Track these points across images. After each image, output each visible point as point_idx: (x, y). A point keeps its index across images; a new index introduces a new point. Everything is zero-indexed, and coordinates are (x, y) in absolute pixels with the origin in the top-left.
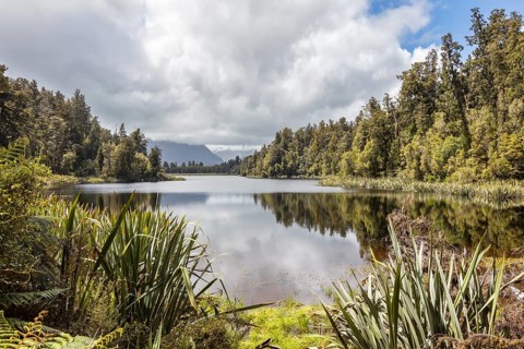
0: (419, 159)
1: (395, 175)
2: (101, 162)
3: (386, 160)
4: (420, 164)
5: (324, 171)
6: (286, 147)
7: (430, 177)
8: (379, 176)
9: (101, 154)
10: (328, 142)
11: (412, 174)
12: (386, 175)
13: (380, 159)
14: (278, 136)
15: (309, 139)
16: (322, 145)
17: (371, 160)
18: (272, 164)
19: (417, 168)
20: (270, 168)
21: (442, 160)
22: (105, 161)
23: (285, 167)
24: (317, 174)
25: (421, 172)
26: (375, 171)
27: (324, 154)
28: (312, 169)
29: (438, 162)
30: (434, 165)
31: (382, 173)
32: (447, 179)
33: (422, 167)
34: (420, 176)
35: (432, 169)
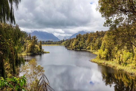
0: (120, 58)
1: (113, 60)
2: (25, 48)
3: (110, 56)
4: (120, 59)
5: (91, 49)
6: (79, 40)
7: (123, 64)
8: (108, 60)
9: (25, 46)
10: (92, 39)
11: (118, 62)
12: (110, 60)
13: (109, 55)
14: (77, 37)
15: (87, 38)
16: (91, 40)
17: (106, 55)
18: (75, 45)
19: (119, 60)
20: (75, 47)
21: (126, 59)
22: (26, 48)
23: (79, 46)
24: (89, 50)
25: (120, 62)
26: (107, 58)
27: (91, 44)
28: (88, 48)
29: (125, 60)
30: (124, 60)
31: (109, 59)
32: (127, 65)
33: (120, 60)
34: (120, 63)
35: (123, 62)
